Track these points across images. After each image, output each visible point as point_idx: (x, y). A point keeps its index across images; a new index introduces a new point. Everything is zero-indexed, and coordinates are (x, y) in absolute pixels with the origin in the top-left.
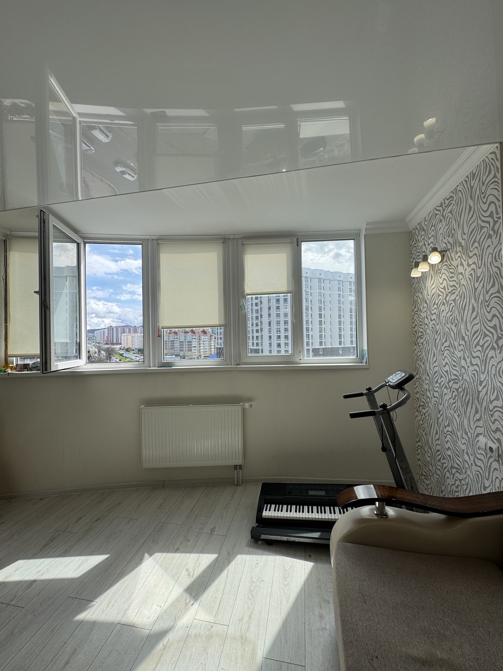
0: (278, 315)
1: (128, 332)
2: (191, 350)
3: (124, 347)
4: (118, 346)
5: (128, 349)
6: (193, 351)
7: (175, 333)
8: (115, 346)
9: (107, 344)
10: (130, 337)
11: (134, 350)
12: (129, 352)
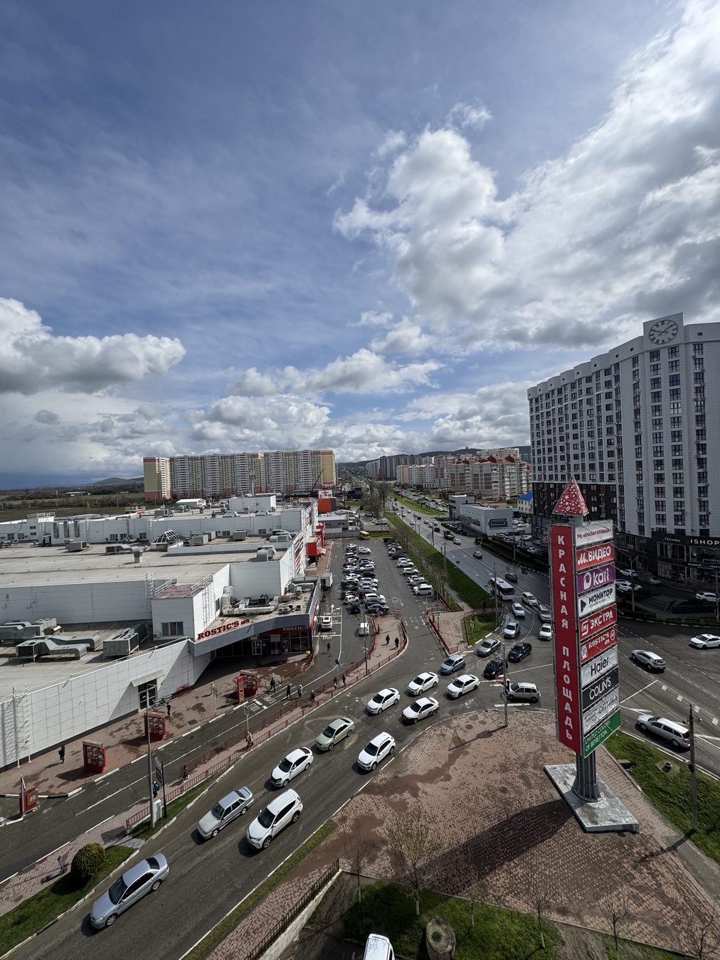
0: (657, 423)
1: (403, 463)
2: (491, 487)
3: (400, 483)
4: (392, 482)
5: (404, 485)
6: (494, 488)
7: (466, 462)
8: (389, 482)
9: (380, 479)
10: (406, 470)
11: (412, 487)
12: (405, 489)
